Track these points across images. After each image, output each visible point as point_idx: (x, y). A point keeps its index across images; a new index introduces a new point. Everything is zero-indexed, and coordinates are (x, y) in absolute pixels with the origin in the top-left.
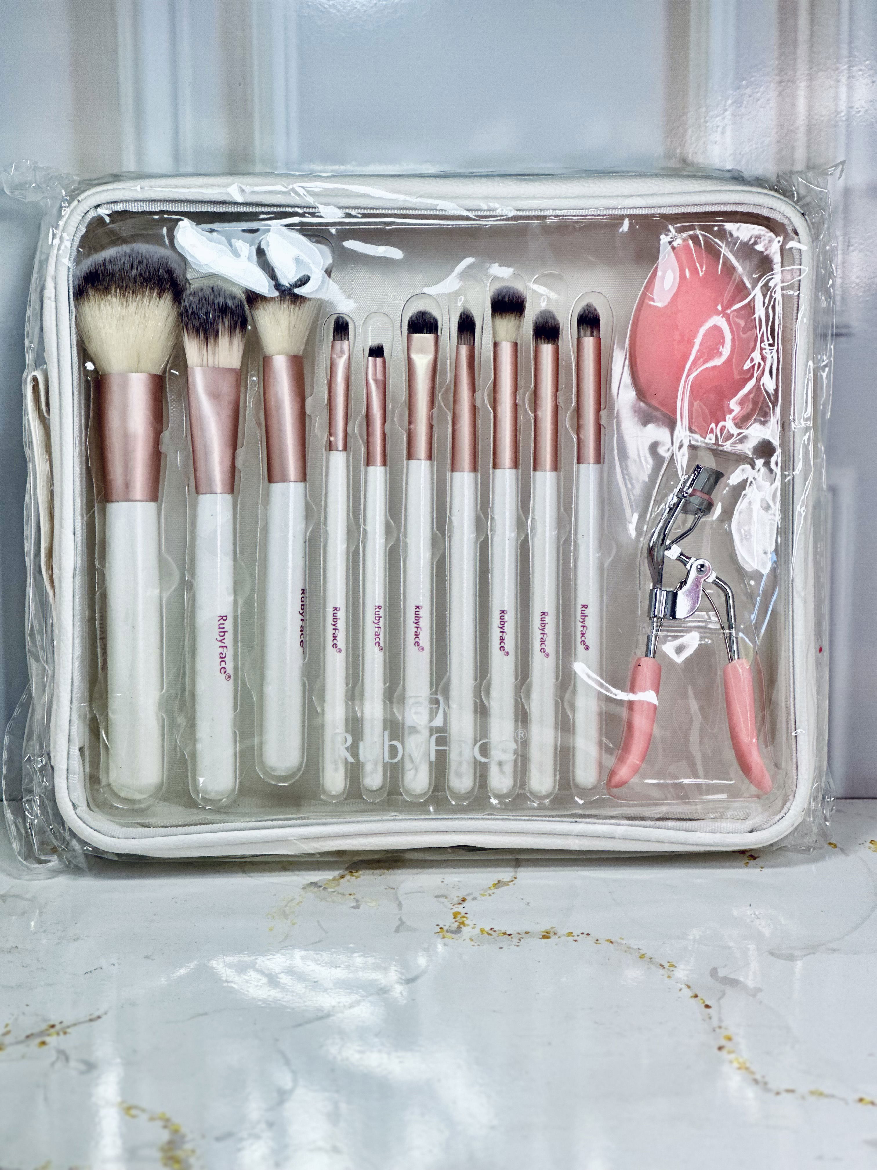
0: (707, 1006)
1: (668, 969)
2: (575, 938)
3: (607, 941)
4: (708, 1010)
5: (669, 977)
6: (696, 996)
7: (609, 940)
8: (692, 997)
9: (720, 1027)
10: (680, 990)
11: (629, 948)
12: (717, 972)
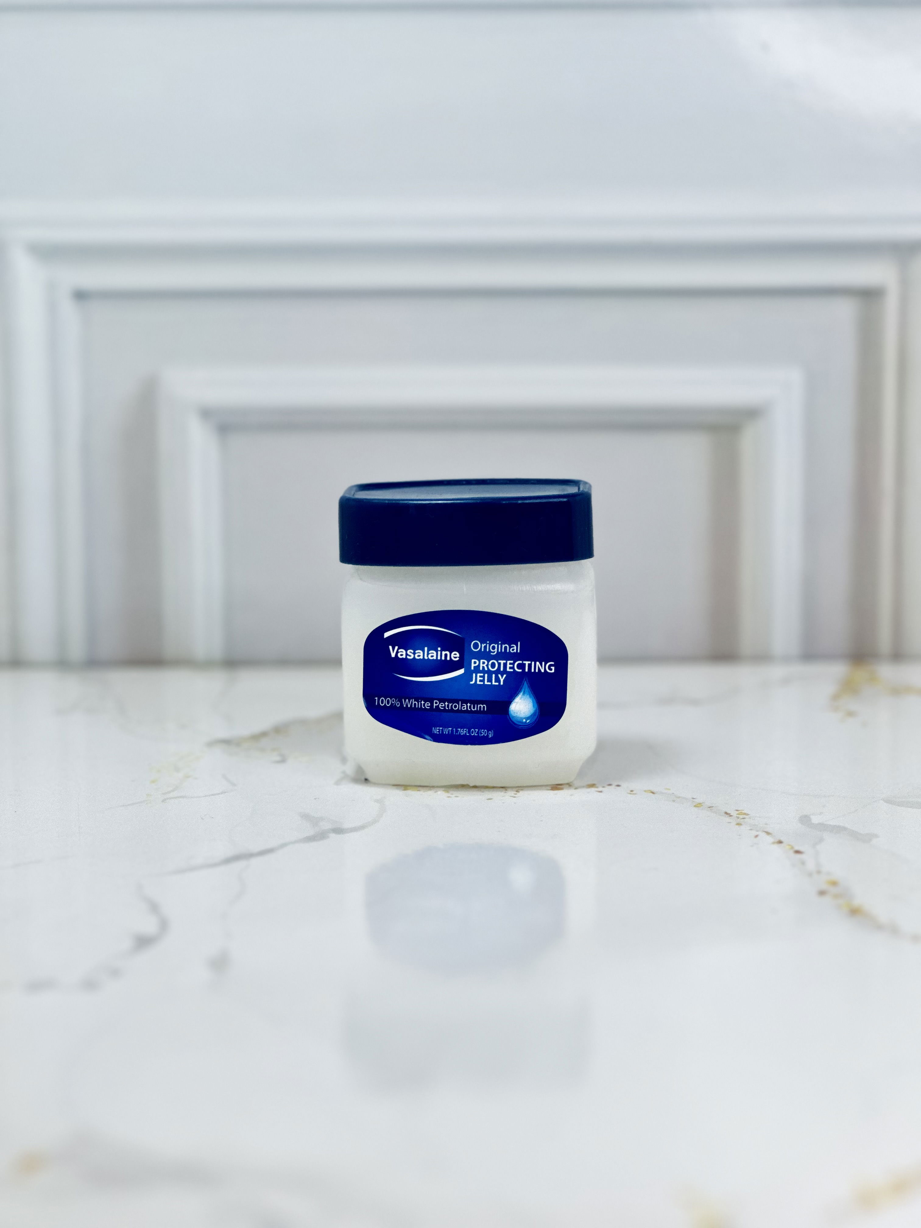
0: (797, 852)
1: (738, 818)
2: (600, 789)
3: (645, 791)
4: (798, 856)
5: (739, 824)
6: (780, 842)
7: (649, 790)
8: (774, 843)
9: (819, 872)
10: (756, 836)
11: (679, 797)
12: (810, 820)
